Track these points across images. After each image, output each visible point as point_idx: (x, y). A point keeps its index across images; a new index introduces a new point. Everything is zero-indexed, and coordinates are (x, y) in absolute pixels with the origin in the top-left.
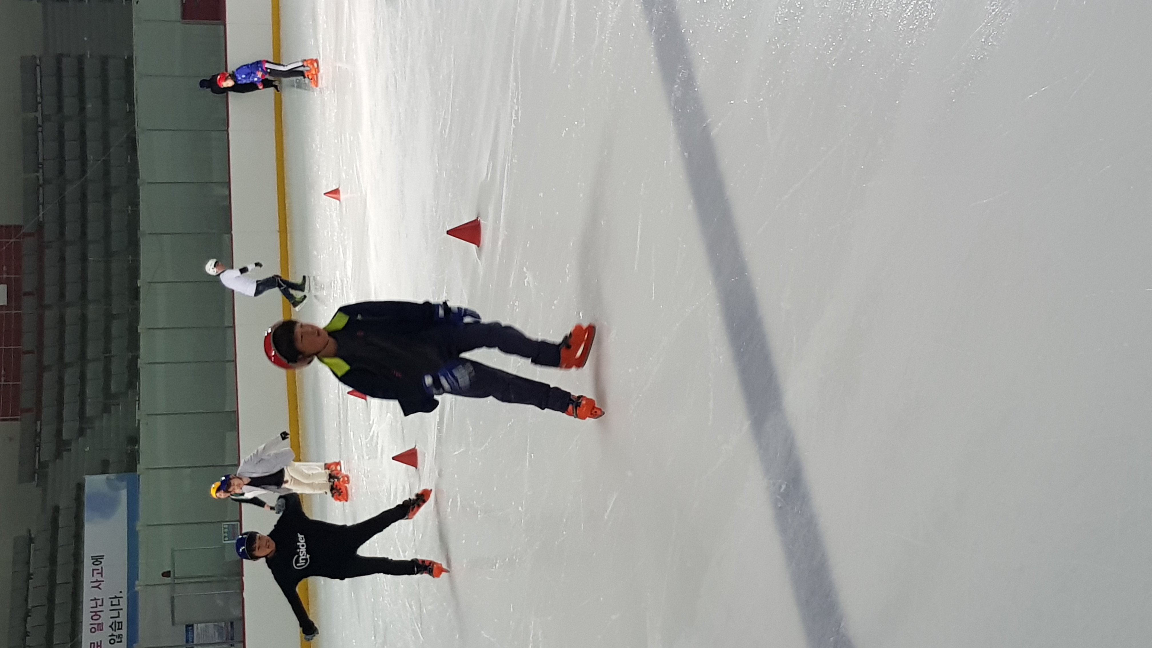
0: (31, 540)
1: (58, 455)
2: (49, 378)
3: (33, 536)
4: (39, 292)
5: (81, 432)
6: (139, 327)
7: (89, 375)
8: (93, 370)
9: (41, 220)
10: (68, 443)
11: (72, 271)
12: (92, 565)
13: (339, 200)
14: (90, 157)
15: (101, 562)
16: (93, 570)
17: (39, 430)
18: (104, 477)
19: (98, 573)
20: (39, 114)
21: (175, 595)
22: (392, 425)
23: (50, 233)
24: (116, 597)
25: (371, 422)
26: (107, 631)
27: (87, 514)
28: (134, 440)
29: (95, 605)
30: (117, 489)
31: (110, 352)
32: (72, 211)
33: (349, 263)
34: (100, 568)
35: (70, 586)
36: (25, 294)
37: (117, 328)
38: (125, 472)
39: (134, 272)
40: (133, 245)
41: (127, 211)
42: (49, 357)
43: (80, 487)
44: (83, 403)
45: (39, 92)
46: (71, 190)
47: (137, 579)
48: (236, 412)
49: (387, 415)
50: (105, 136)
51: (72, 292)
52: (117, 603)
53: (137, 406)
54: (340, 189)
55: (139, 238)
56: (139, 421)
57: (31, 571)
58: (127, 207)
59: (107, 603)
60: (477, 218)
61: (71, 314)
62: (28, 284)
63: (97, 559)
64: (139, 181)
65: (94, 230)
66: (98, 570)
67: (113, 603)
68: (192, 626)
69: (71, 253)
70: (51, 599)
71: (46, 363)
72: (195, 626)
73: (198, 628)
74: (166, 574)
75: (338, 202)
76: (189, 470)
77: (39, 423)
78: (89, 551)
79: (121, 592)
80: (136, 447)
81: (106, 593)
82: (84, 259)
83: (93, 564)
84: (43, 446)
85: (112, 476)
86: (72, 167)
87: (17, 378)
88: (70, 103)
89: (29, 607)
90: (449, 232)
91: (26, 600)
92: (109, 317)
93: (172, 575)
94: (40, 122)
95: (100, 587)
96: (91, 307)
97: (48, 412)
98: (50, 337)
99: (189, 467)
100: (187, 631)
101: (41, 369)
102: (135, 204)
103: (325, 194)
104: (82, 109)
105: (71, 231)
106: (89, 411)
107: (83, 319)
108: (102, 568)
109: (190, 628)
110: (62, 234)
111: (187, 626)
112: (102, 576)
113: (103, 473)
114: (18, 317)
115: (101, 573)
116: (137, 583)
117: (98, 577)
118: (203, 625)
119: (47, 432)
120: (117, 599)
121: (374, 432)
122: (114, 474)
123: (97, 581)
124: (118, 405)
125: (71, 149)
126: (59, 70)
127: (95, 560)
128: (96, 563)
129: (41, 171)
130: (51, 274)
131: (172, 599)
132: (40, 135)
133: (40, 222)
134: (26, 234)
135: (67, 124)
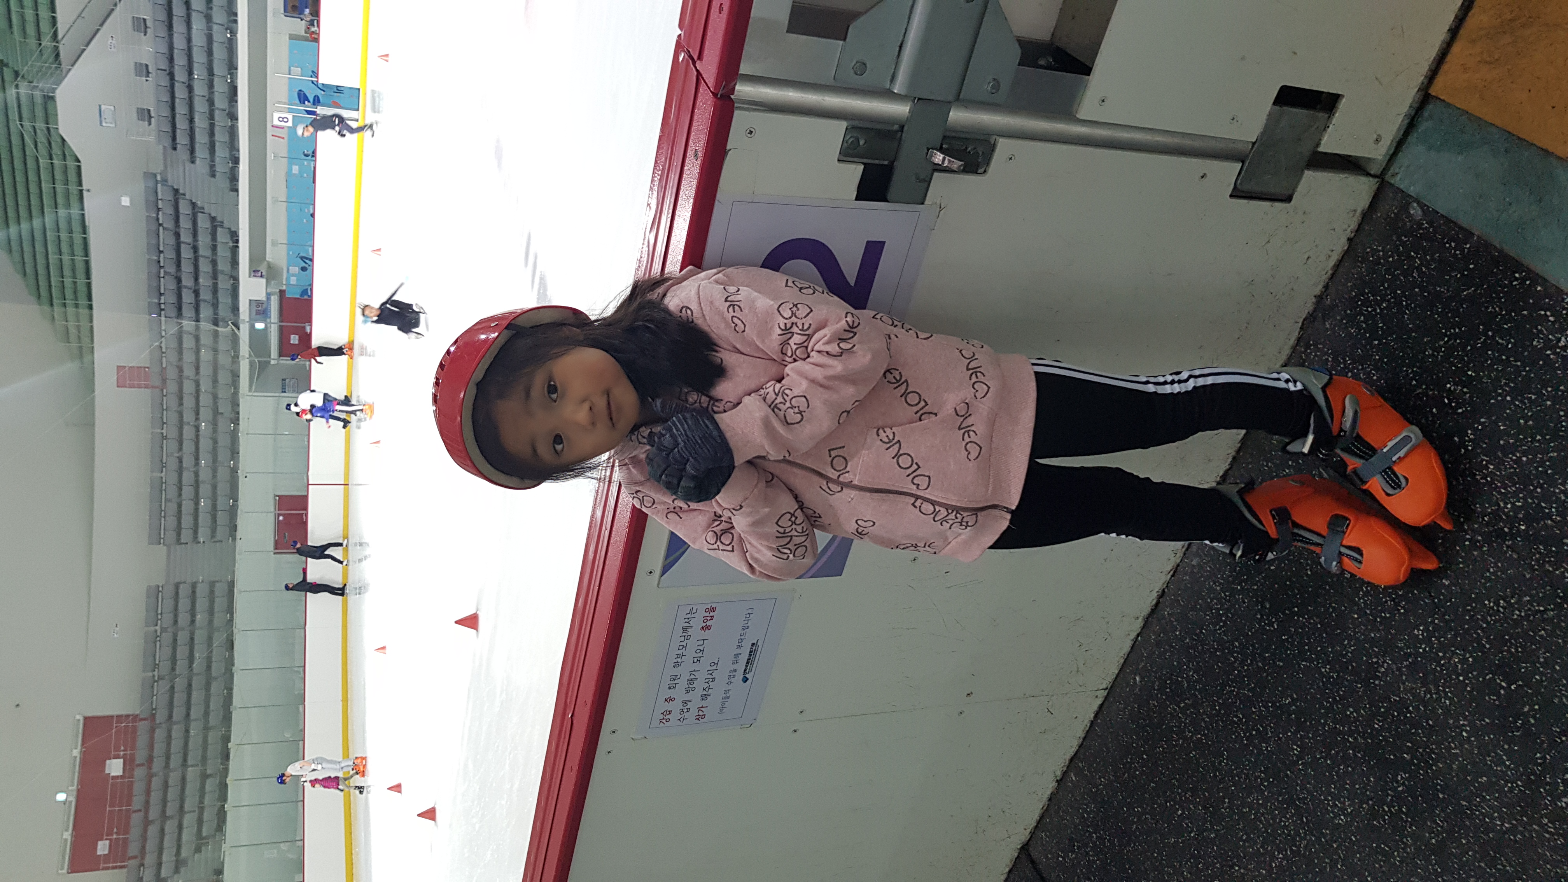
2: (153, 830)
4: (149, 763)
5: (177, 870)
6: (228, 780)
7: (185, 823)
8: (189, 820)
9: (154, 707)
14: (197, 655)
17: (142, 873)
20: (158, 628)
23: (161, 716)
28: (219, 871)
31: (203, 803)
32: (179, 698)
36: (138, 766)
37: (210, 784)
39: (227, 739)
40: (227, 718)
41: (224, 693)
42: (154, 813)
44: (179, 847)
45: (159, 612)
46: (180, 683)
50: (210, 639)
51: (175, 760)
53: (223, 841)
55: (232, 713)
56: (224, 852)
58: (224, 691)
61: (174, 778)
62: (141, 756)
64: (234, 669)
65: (196, 711)
71: (151, 818)
77: (142, 868)
82: (187, 733)
86: (181, 665)
87: (126, 832)
88: (184, 618)
92: (204, 777)
94: (159, 634)
96: (190, 771)
97: (150, 858)
98: (155, 799)
102: (230, 689)
104: (193, 621)
105: (178, 713)
106: (184, 853)
107: (183, 779)
110: (170, 716)
114: (131, 785)
119: (149, 874)
124: (208, 844)
125: (182, 652)
126: (177, 593)
129: (157, 670)
130: (159, 749)
132: (158, 643)
133: (153, 709)
134: (142, 720)
135: (180, 634)
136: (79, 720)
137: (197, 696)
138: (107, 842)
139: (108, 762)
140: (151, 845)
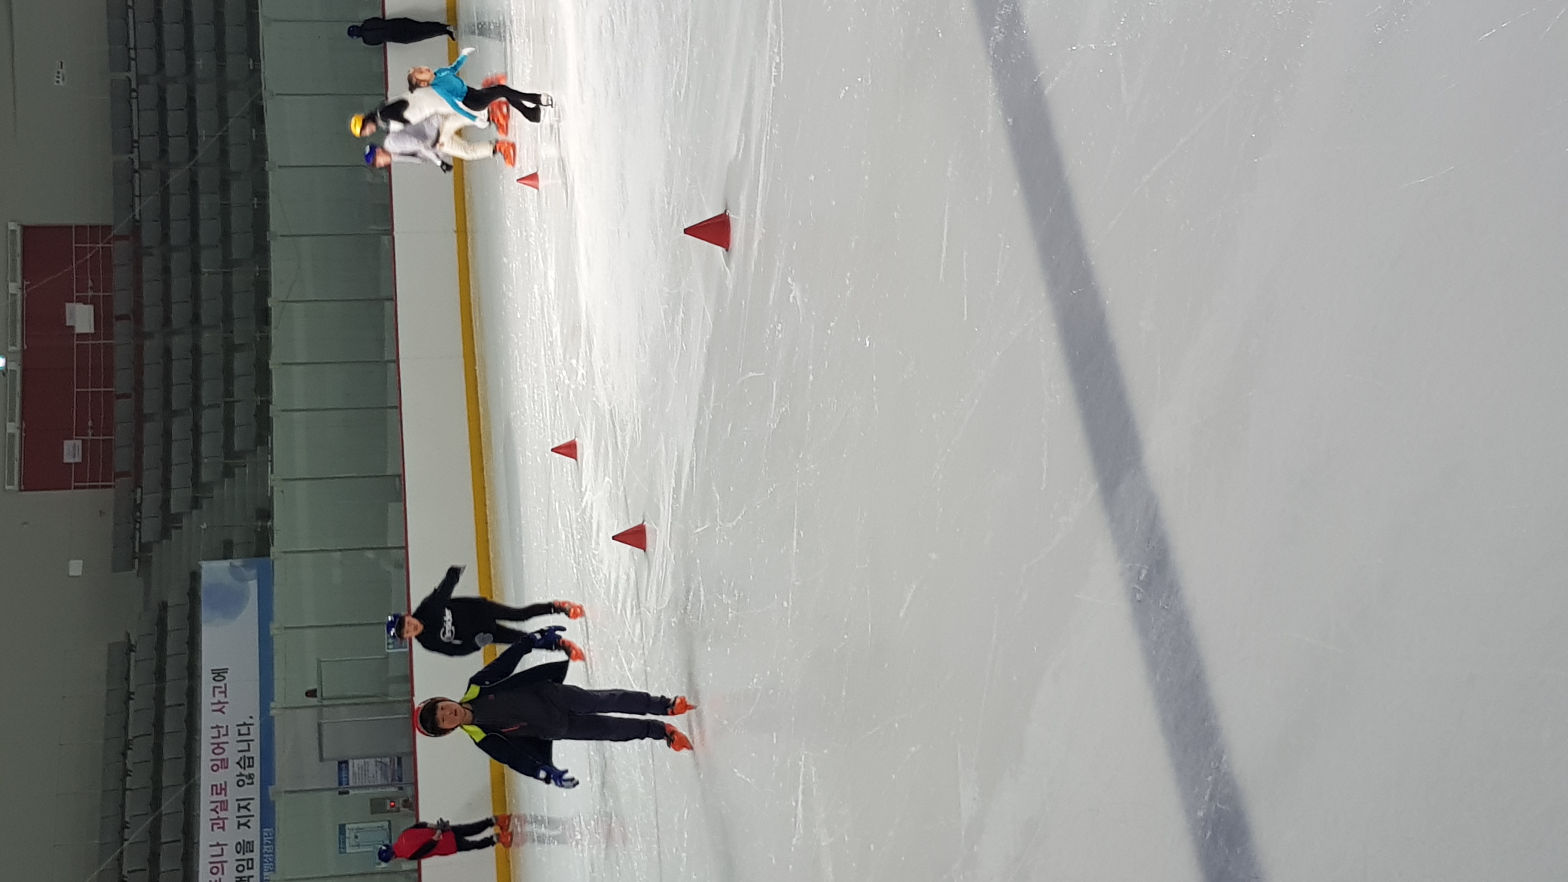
0: (131, 648)
1: (165, 533)
2: (151, 430)
3: (133, 643)
4: (137, 315)
5: (196, 503)
6: (270, 362)
7: (204, 426)
8: (210, 419)
9: (137, 217)
10: (178, 518)
11: (179, 286)
12: (213, 681)
13: (537, 188)
14: (202, 132)
15: (224, 678)
16: (214, 687)
17: (138, 502)
18: (226, 563)
19: (220, 692)
20: (132, 75)
21: (323, 721)
22: (610, 492)
23: (150, 235)
24: (245, 724)
25: (583, 490)
26: (234, 769)
27: (205, 614)
28: (266, 514)
29: (217, 735)
30: (243, 580)
31: (233, 396)
32: (178, 205)
33: (551, 273)
34: (223, 686)
35: (184, 710)
36: (118, 318)
37: (241, 363)
38: (256, 556)
39: (262, 288)
40: (261, 251)
41: (253, 204)
42: (151, 402)
43: (195, 576)
44: (196, 464)
45: (132, 44)
46: (176, 177)
47: (273, 700)
48: (402, 477)
49: (604, 479)
50: (222, 103)
51: (180, 314)
52: (246, 732)
53: (270, 469)
54: (539, 173)
55: (269, 242)
56: (272, 488)
57: (131, 690)
58: (253, 200)
59: (232, 732)
60: (726, 211)
61: (180, 344)
62: (122, 304)
63: (219, 674)
64: (267, 165)
65: (208, 232)
66: (221, 687)
67: (242, 732)
68: (346, 762)
69: (179, 261)
70: (158, 724)
71: (146, 411)
72: (351, 763)
73: (355, 765)
74: (311, 694)
75: (536, 191)
76: (339, 553)
77: (139, 490)
78: (208, 662)
79: (251, 717)
80: (269, 523)
81: (232, 718)
82: (195, 269)
83: (214, 679)
84: (145, 522)
85: (237, 562)
86: (177, 146)
87: (108, 430)
88: (174, 60)
89: (130, 738)
90: (687, 231)
91: (126, 728)
92: (230, 349)
93: (318, 694)
94: (134, 86)
95: (224, 710)
96: (206, 335)
97: (151, 477)
98: (151, 377)
99: (340, 550)
100: (340, 769)
101: (140, 418)
102: (262, 197)
103: (518, 180)
104: (190, 66)
105: (178, 232)
106: (205, 476)
107: (196, 351)
108: (225, 685)
109: (344, 765)
110: (165, 237)
111: (340, 763)
112: (226, 696)
113: (225, 558)
114: (109, 349)
115: (225, 692)
116: (272, 705)
117: (221, 698)
118: (361, 762)
119: (150, 502)
120: (246, 727)
121: (587, 502)
122: (239, 560)
123: (219, 702)
124: (245, 466)
125: (176, 121)
126: (158, 13)
127: (216, 675)
128: (217, 679)
129: (136, 150)
130: (151, 291)
131: (319, 725)
132: (134, 101)
133: (137, 221)
134: (117, 238)
135: (170, 88)
136: (13, 231)
137: (207, 203)
138: (79, 443)
139: (68, 306)
140: (151, 455)
